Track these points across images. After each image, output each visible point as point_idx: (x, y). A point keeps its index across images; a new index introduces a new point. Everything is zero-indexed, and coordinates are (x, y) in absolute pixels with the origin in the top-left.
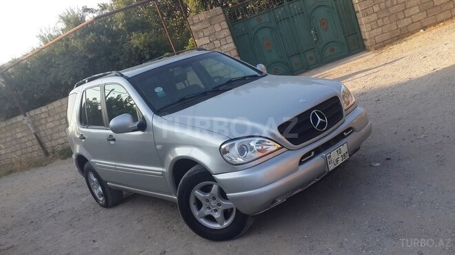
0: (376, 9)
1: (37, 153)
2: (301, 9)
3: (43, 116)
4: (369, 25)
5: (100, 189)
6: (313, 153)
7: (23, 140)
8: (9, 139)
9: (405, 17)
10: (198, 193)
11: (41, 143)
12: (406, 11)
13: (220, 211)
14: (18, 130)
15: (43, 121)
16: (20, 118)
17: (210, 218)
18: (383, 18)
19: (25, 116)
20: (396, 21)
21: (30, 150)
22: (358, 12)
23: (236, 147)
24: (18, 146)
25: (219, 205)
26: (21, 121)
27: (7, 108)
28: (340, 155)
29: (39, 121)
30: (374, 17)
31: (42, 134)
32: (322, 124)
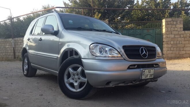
0: (172, 43)
1: (11, 56)
2: (141, 33)
3: (20, 41)
4: (167, 48)
5: (27, 66)
6: (136, 66)
7: (8, 49)
8: (2, 47)
9: (183, 50)
10: (70, 70)
11: (14, 53)
12: (184, 48)
13: (78, 82)
14: (8, 44)
15: (19, 44)
16: (10, 39)
17: (72, 85)
18: (174, 47)
19: (13, 39)
20: (179, 50)
21: (9, 54)
22: (164, 42)
23: (98, 47)
24: (5, 51)
25: (79, 79)
26: (10, 41)
27: (7, 33)
28: (149, 74)
29: (17, 43)
30: (170, 46)
31: (17, 49)
32: (145, 55)
